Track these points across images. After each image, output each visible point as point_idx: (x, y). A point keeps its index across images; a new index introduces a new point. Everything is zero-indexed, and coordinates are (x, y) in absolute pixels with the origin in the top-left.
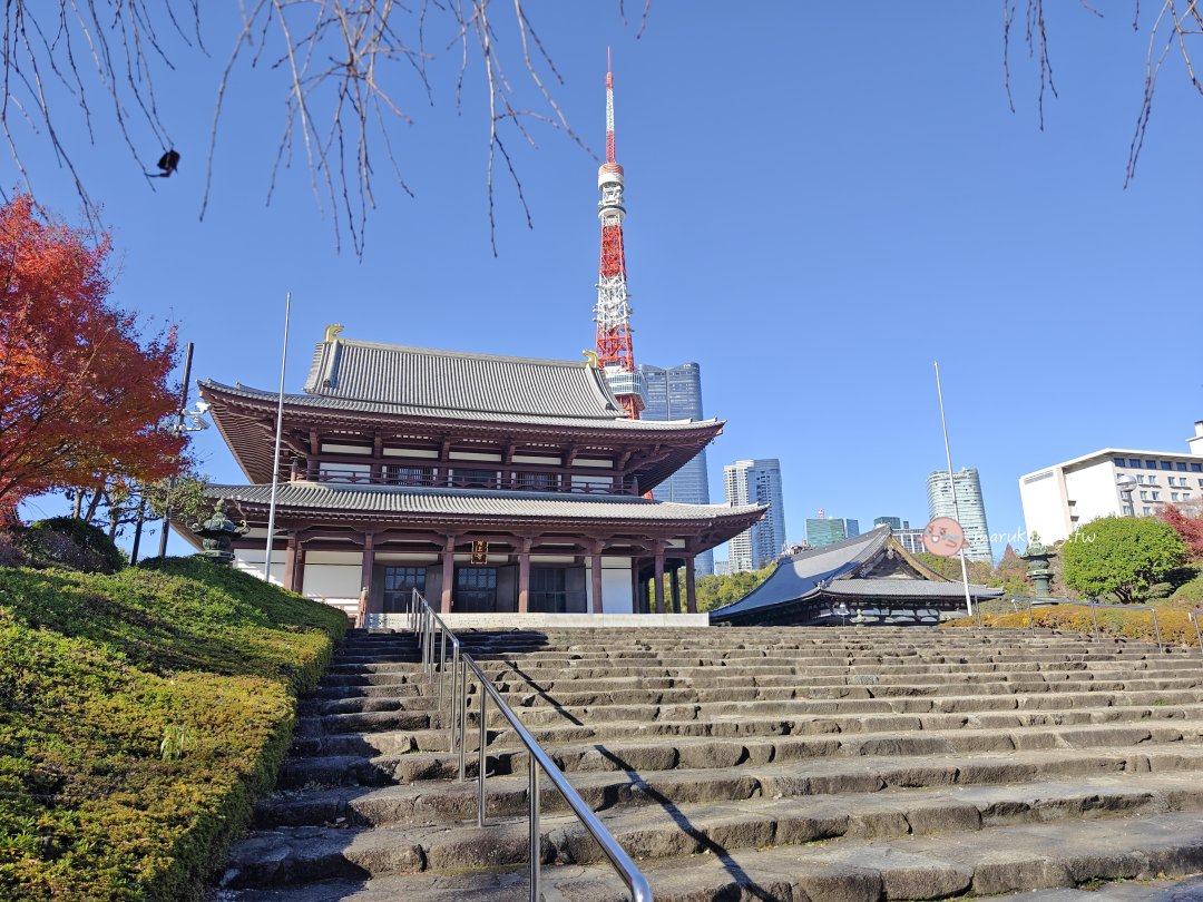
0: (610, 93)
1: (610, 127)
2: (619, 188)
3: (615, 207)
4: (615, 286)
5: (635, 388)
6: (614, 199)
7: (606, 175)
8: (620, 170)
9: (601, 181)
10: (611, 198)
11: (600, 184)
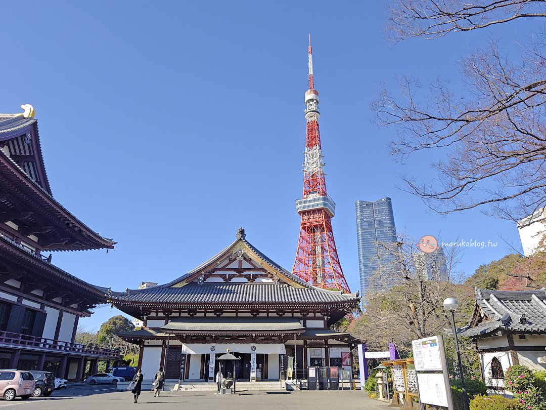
0: (310, 56)
1: (311, 72)
2: (315, 101)
3: (313, 111)
4: (314, 151)
5: (324, 204)
6: (313, 107)
7: (309, 96)
8: (316, 93)
9: (306, 99)
10: (312, 107)
11: (306, 100)
